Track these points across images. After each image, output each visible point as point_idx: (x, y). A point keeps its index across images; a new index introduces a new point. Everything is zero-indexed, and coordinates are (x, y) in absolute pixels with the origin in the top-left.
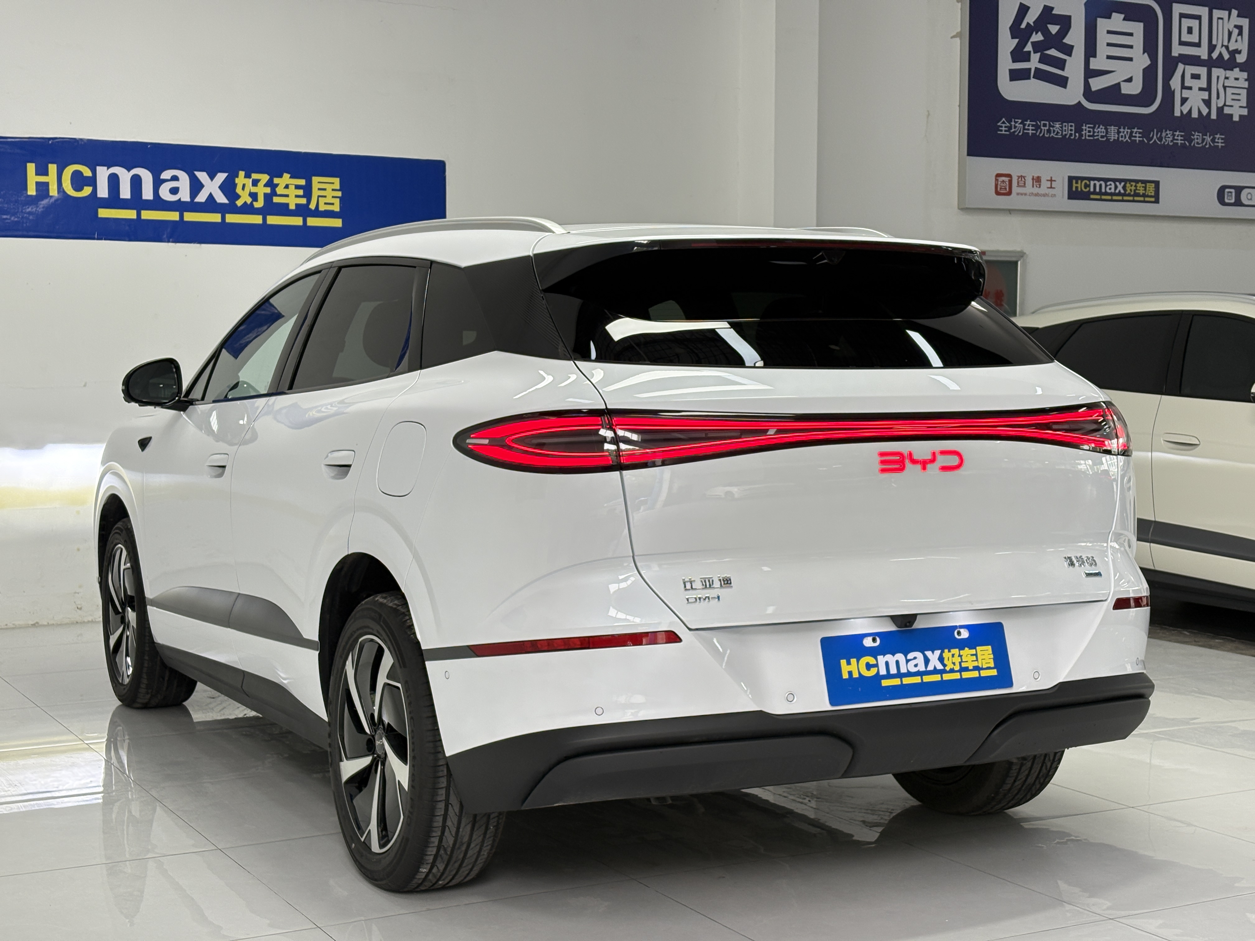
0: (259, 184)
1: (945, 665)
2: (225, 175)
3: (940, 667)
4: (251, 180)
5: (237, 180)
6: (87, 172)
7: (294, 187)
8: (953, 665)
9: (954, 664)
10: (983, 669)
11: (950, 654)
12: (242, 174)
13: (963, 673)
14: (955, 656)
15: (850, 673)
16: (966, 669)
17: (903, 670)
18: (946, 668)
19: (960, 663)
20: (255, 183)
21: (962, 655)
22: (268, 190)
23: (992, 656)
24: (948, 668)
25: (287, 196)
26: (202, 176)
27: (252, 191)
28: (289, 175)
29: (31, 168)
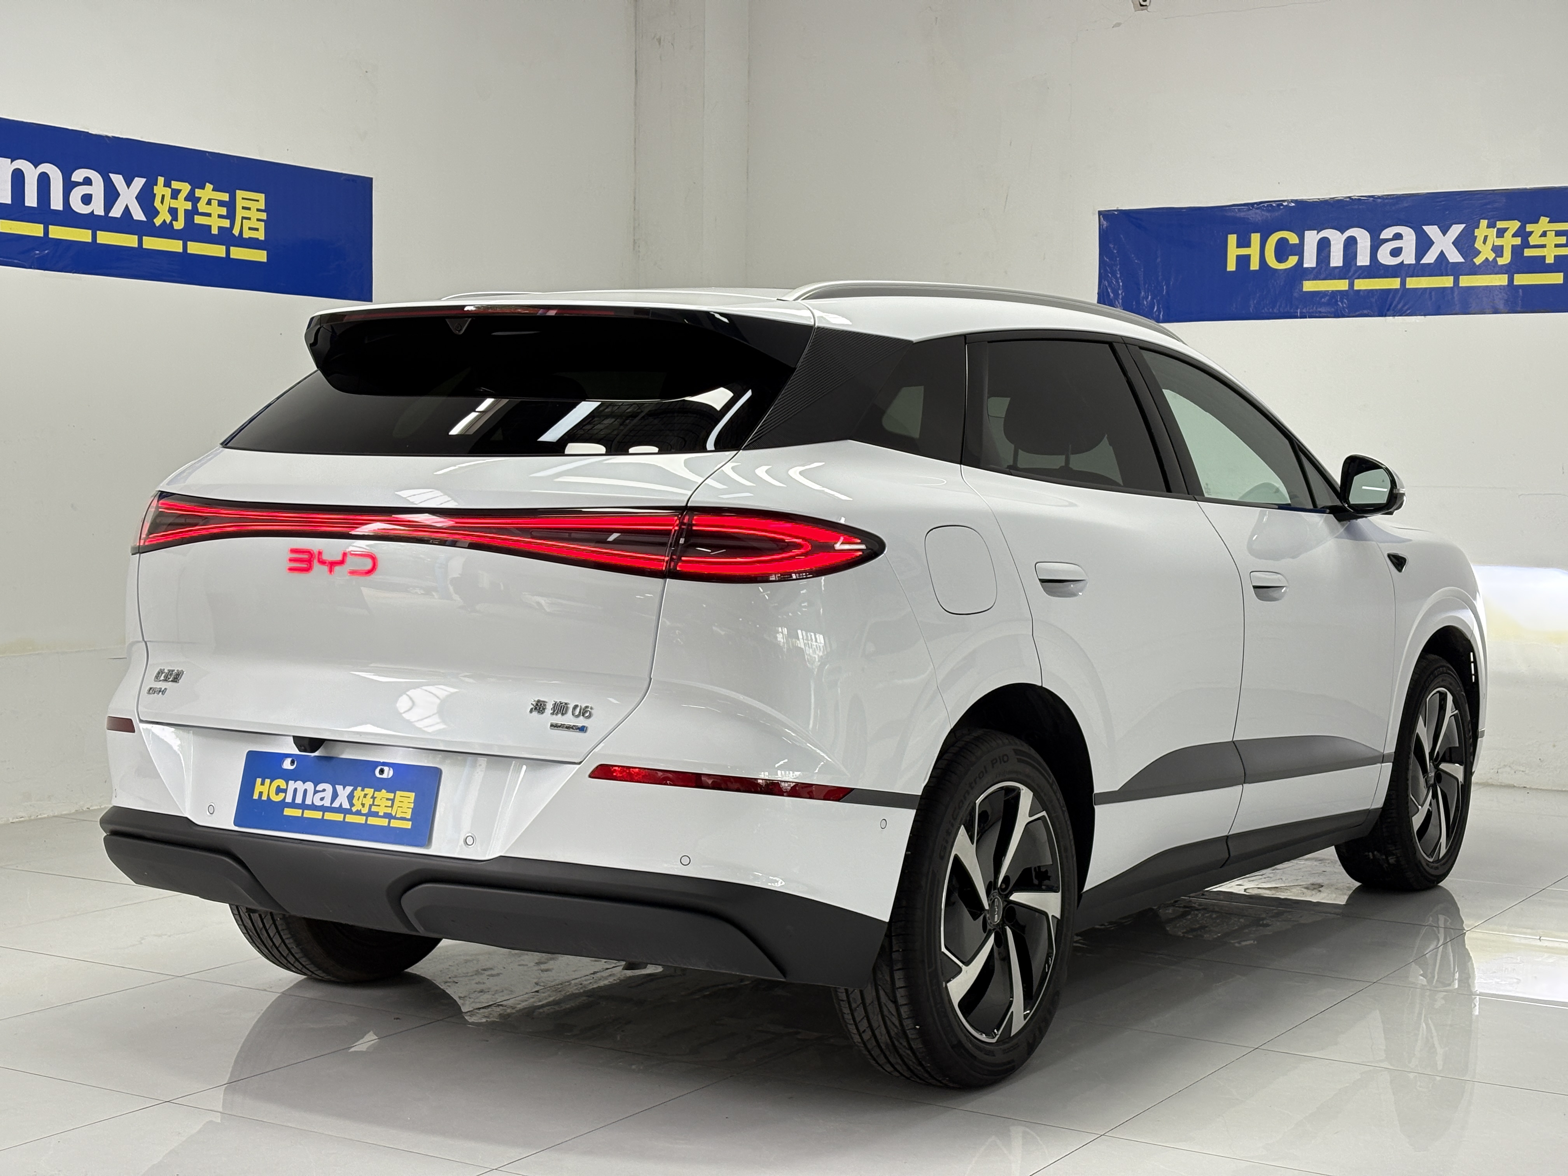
0: (1506, 234)
1: (352, 805)
2: (1461, 227)
3: (346, 805)
4: (1496, 229)
5: (1477, 232)
6: (1293, 239)
7: (1554, 233)
8: (361, 806)
9: (363, 805)
10: (395, 818)
11: (363, 793)
12: (1484, 223)
13: (369, 818)
14: (367, 797)
15: (261, 794)
16: (376, 815)
17: (308, 802)
18: (353, 808)
19: (370, 806)
20: (1501, 233)
21: (376, 798)
22: (1518, 241)
23: (412, 806)
24: (354, 809)
25: (1543, 246)
26: (1432, 231)
27: (1495, 244)
28: (1548, 219)
29: (1232, 239)
